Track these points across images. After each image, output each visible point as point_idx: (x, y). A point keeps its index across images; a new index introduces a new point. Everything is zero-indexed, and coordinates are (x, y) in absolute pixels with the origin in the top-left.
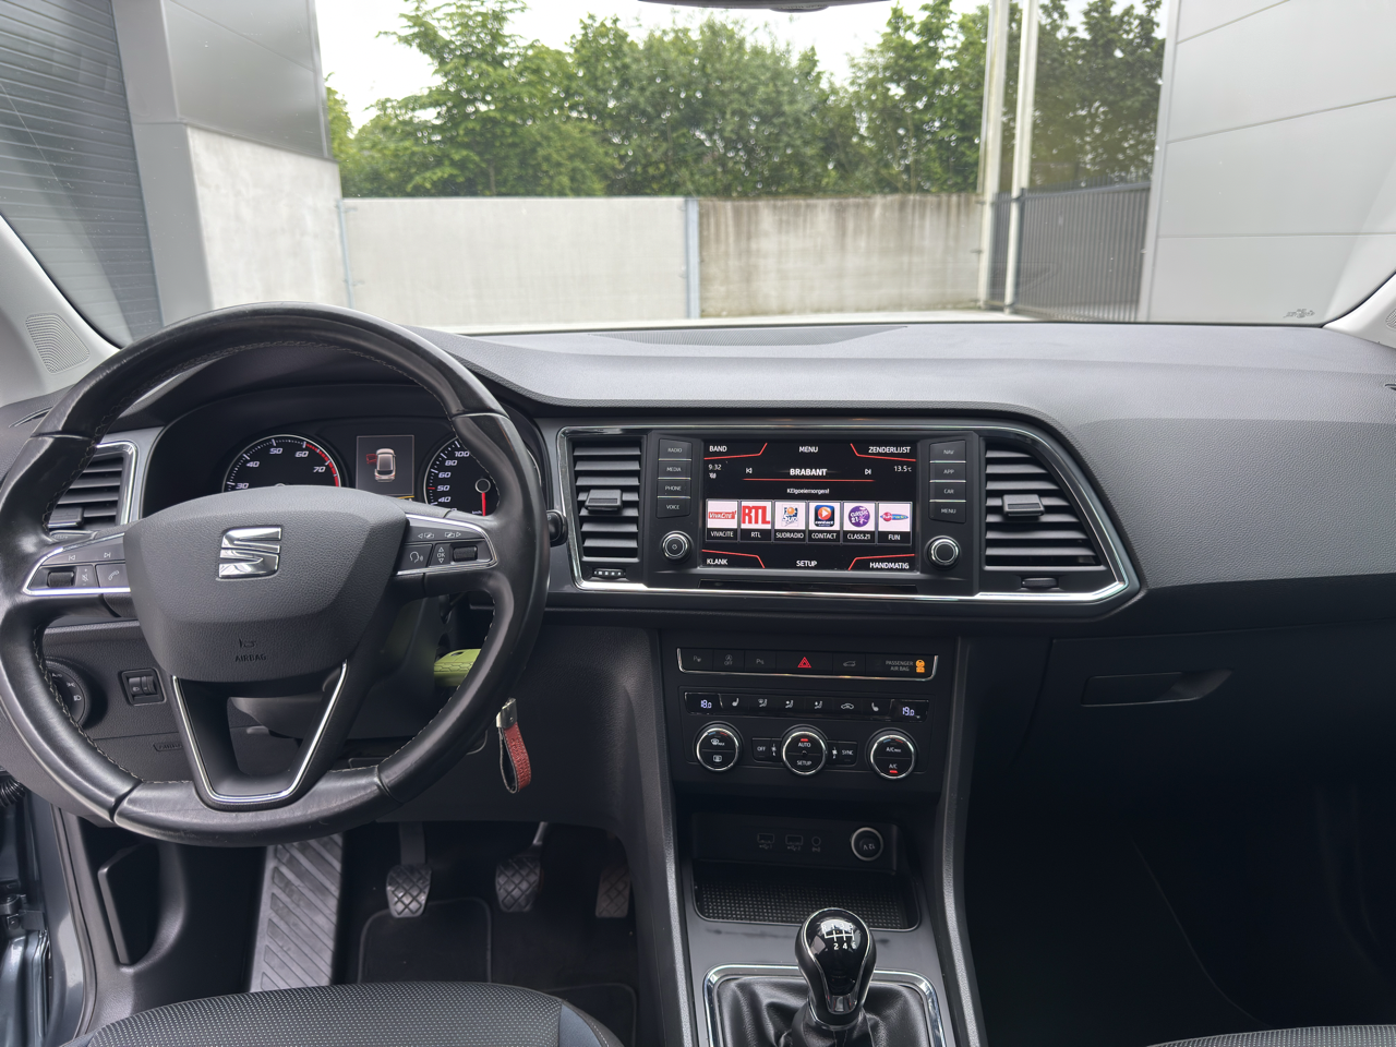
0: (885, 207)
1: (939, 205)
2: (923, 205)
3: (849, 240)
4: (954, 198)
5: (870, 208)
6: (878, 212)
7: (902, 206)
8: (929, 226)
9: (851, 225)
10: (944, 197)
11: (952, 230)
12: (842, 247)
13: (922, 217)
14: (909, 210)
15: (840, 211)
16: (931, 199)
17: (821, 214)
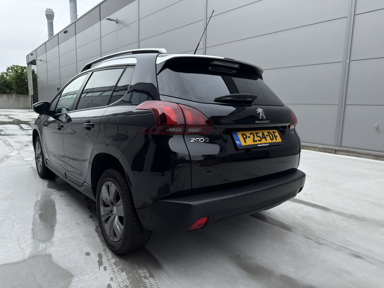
0: (15, 96)
1: (23, 96)
2: (20, 96)
3: (10, 100)
4: (25, 95)
5: (12, 96)
6: (14, 96)
7: (17, 96)
8: (22, 98)
9: (10, 98)
10: (24, 95)
11: (25, 99)
12: (9, 100)
13: (21, 97)
14: (19, 96)
15: (8, 96)
16: (22, 95)
17: (5, 96)
